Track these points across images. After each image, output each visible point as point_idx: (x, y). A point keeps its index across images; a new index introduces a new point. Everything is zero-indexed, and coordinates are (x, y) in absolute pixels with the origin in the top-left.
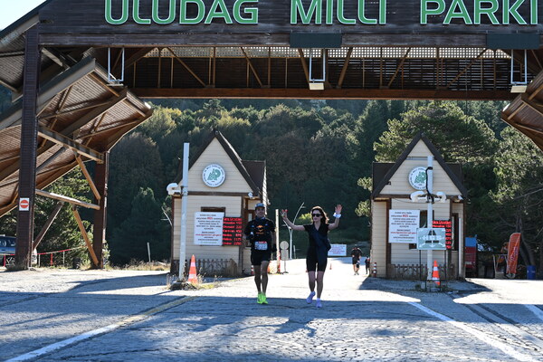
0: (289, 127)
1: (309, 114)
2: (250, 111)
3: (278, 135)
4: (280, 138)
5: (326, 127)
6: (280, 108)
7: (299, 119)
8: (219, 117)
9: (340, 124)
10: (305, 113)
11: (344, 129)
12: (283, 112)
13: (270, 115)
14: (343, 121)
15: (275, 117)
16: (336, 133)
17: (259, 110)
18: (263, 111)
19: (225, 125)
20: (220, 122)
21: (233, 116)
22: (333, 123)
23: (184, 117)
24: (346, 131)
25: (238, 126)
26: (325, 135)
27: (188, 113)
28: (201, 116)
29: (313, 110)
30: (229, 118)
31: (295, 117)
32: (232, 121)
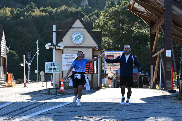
0: (68, 16)
1: (78, 10)
2: (49, 9)
3: (62, 20)
4: (63, 22)
5: (86, 17)
6: (63, 8)
7: (73, 13)
8: (34, 12)
9: (93, 15)
10: (76, 10)
11: (94, 17)
12: (65, 9)
13: (59, 10)
14: (95, 14)
15: (61, 11)
16: (91, 19)
17: (54, 8)
18: (55, 9)
19: (36, 16)
20: (34, 14)
21: (40, 11)
22: (90, 14)
23: (15, 12)
24: (96, 18)
25: (42, 16)
26: (85, 20)
27: (18, 10)
28: (24, 12)
29: (80, 8)
30: (38, 12)
31: (71, 12)
32: (40, 14)
